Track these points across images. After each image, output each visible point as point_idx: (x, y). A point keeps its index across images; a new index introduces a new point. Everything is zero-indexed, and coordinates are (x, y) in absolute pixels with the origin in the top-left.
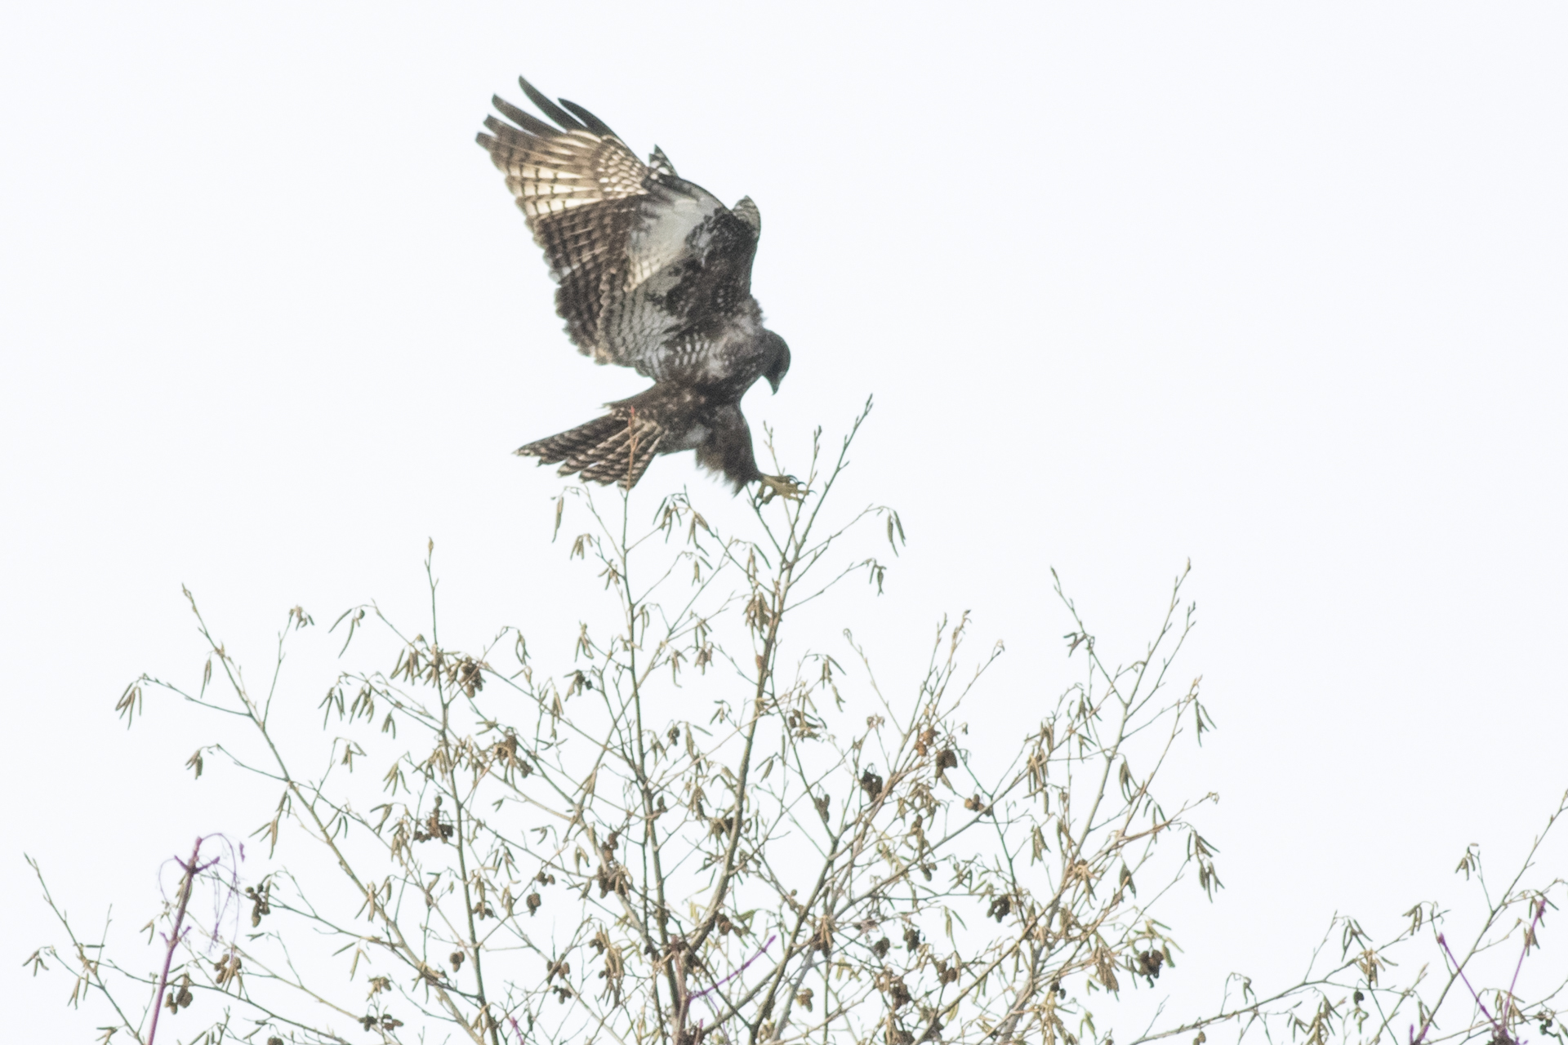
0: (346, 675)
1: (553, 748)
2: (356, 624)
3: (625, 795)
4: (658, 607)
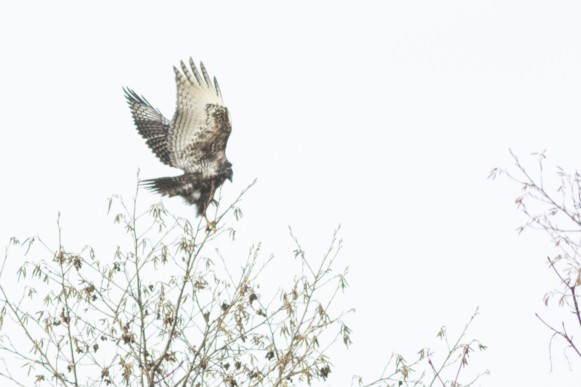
0: (27, 262)
1: (106, 291)
2: (31, 244)
3: (133, 309)
4: (149, 240)
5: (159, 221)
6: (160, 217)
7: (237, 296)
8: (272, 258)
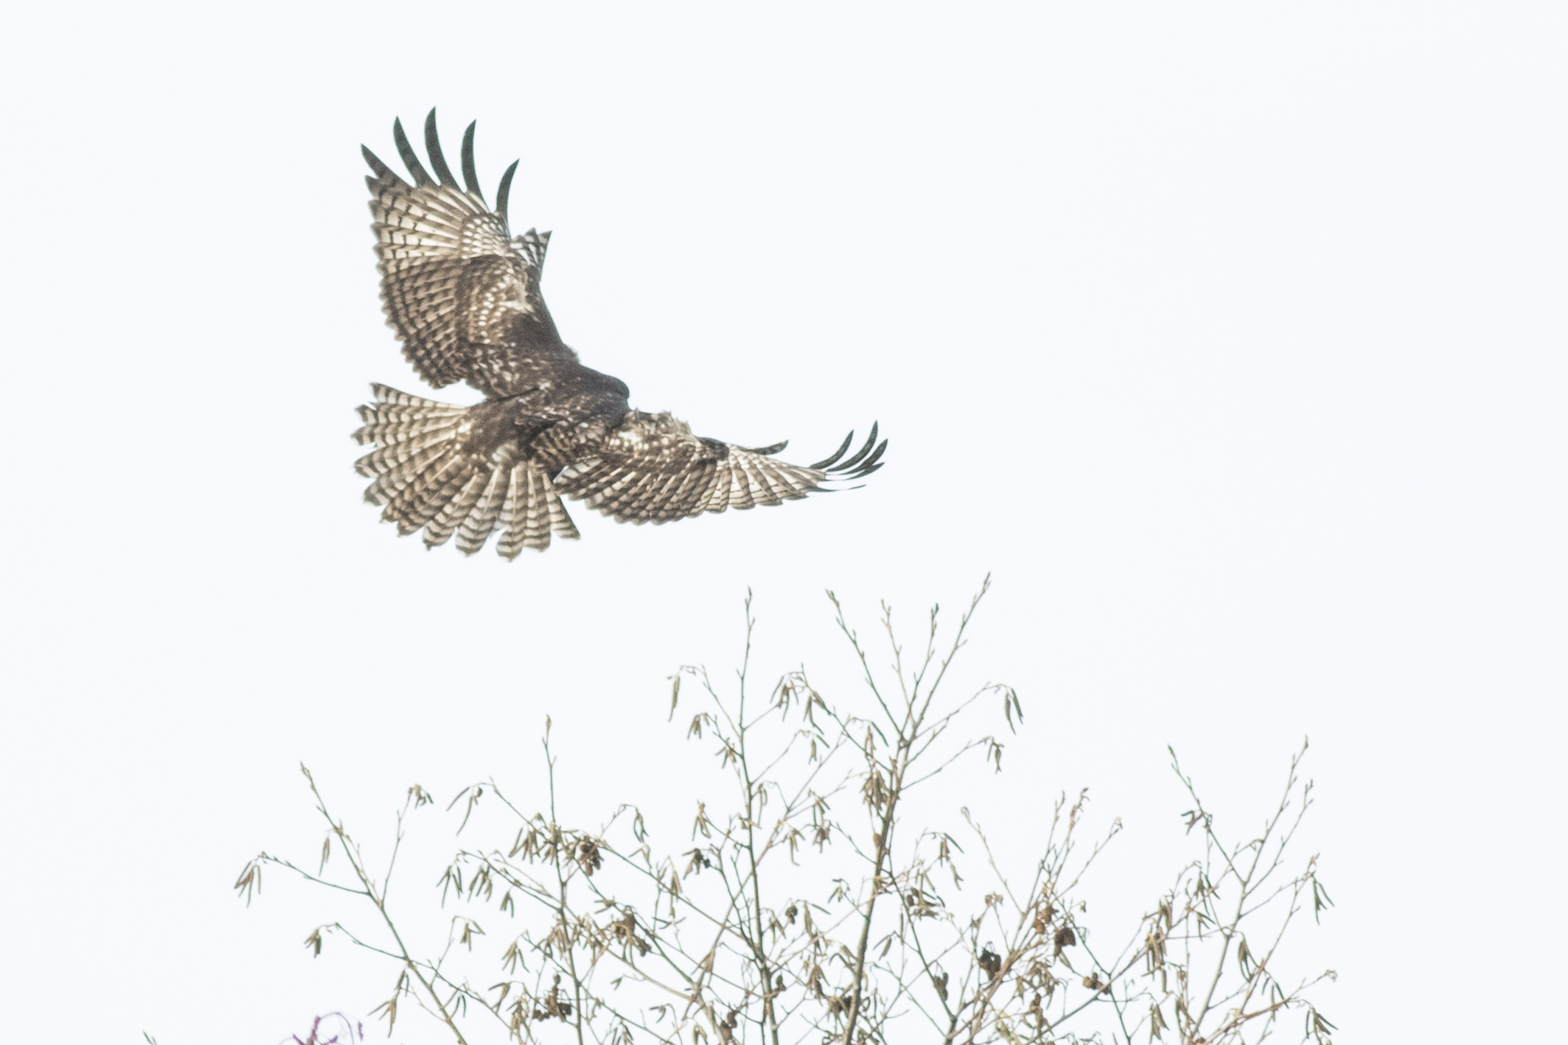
0: (464, 853)
1: (671, 927)
2: (473, 803)
3: (743, 974)
4: (776, 786)
5: (809, 732)
6: (811, 719)
7: (1026, 936)
8: (1117, 831)
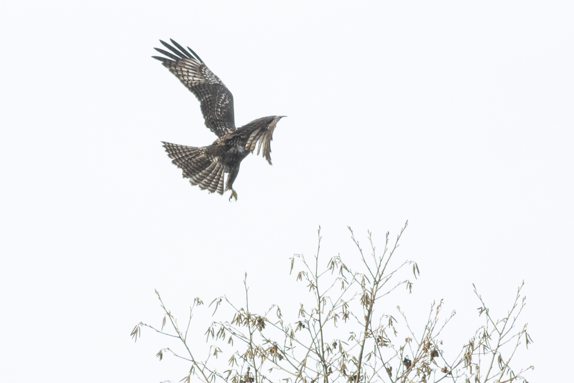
0: (215, 323)
1: (290, 350)
2: (218, 304)
3: (317, 367)
4: (329, 298)
5: (341, 278)
6: (342, 274)
7: (420, 353)
8: (454, 315)
